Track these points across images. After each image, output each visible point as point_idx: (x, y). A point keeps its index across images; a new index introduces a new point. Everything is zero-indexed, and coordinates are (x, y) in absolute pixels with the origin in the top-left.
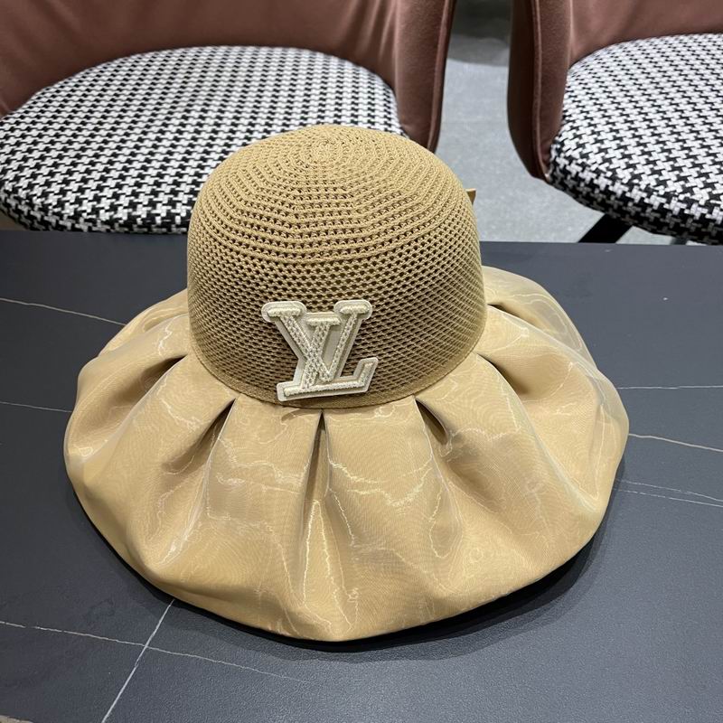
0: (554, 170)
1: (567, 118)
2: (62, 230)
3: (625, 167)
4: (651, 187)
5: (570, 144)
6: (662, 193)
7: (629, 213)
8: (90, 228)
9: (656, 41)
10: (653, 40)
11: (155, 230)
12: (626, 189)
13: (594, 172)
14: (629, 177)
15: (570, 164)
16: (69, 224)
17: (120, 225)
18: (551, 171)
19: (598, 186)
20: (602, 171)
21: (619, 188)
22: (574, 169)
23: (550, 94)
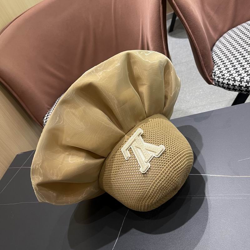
0: (215, 82)
3: (238, 75)
4: (248, 80)
5: (218, 72)
7: (243, 90)
9: (244, 24)
10: (243, 24)
12: (240, 83)
13: (227, 80)
15: (219, 79)
18: (214, 82)
19: (230, 84)
22: (221, 80)
23: (206, 59)
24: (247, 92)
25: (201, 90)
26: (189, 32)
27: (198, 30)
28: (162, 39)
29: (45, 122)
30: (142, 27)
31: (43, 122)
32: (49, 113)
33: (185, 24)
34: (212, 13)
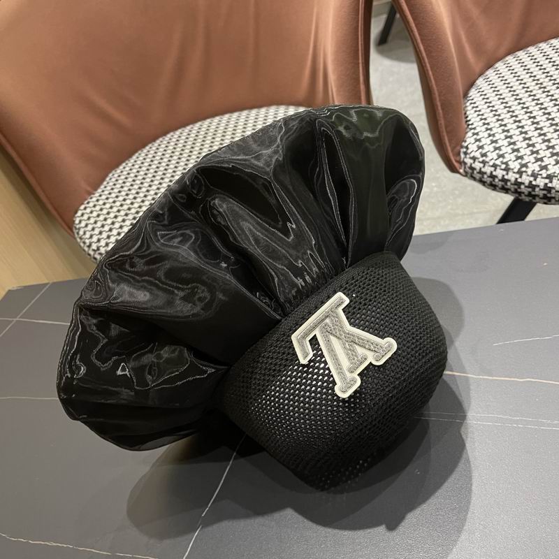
0: (465, 168)
1: (470, 127)
3: (515, 159)
4: (536, 172)
5: (473, 147)
6: (544, 175)
7: (523, 193)
9: (543, 45)
10: (541, 45)
12: (518, 176)
13: (492, 166)
14: (519, 167)
18: (463, 168)
19: (496, 177)
20: (497, 165)
21: (512, 176)
22: (477, 165)
23: (450, 115)
24: (531, 198)
25: (434, 184)
26: (420, 50)
27: (440, 47)
28: (358, 59)
29: (77, 222)
30: (317, 27)
31: (74, 221)
32: (88, 203)
33: (412, 31)
34: (475, 12)
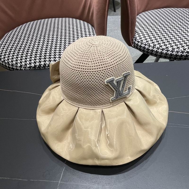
1: (136, 32)
2: (17, 70)
4: (158, 47)
5: (138, 38)
6: (161, 49)
8: (25, 69)
11: (41, 68)
14: (153, 45)
15: (138, 43)
16: (19, 68)
17: (32, 68)
18: (134, 44)
19: (146, 48)
20: (146, 44)
21: (151, 48)
